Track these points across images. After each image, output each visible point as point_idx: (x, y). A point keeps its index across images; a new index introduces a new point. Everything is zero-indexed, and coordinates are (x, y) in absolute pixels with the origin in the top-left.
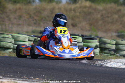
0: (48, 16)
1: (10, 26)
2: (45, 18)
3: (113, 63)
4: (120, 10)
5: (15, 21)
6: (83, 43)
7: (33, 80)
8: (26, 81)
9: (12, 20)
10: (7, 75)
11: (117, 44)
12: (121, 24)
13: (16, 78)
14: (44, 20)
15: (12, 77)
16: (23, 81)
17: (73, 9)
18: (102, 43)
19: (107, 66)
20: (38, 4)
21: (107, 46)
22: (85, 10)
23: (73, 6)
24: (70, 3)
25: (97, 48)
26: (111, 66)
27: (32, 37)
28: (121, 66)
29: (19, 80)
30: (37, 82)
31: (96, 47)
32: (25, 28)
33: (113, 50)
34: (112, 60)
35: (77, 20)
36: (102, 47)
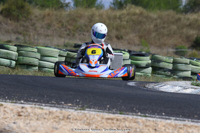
0: (85, 25)
1: (36, 37)
2: (82, 28)
3: (168, 86)
4: (179, 19)
5: (42, 31)
6: (130, 60)
7: (64, 107)
8: (55, 106)
9: (38, 29)
10: (30, 99)
11: (174, 63)
12: (180, 37)
13: (41, 103)
14: (80, 31)
15: (37, 102)
16: (51, 106)
17: (118, 16)
18: (155, 60)
19: (162, 90)
20: (72, 9)
21: (162, 64)
22: (134, 18)
23: (118, 13)
24: (115, 9)
25: (149, 67)
26: (166, 91)
27: (64, 51)
28: (179, 91)
29: (46, 106)
30: (69, 108)
31: (147, 66)
32: (56, 41)
33: (170, 70)
34: (168, 83)
35: (123, 31)
36: (154, 65)
